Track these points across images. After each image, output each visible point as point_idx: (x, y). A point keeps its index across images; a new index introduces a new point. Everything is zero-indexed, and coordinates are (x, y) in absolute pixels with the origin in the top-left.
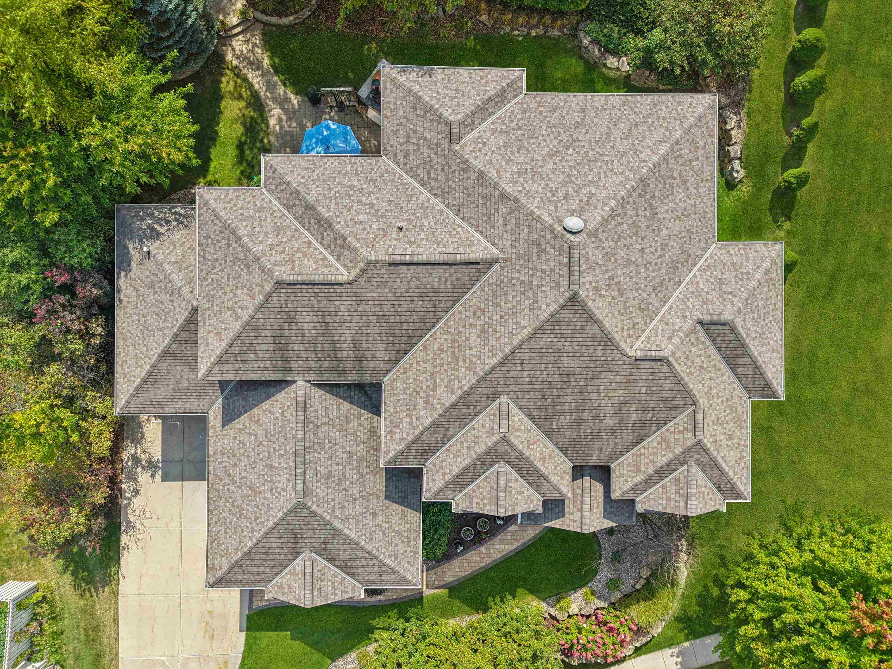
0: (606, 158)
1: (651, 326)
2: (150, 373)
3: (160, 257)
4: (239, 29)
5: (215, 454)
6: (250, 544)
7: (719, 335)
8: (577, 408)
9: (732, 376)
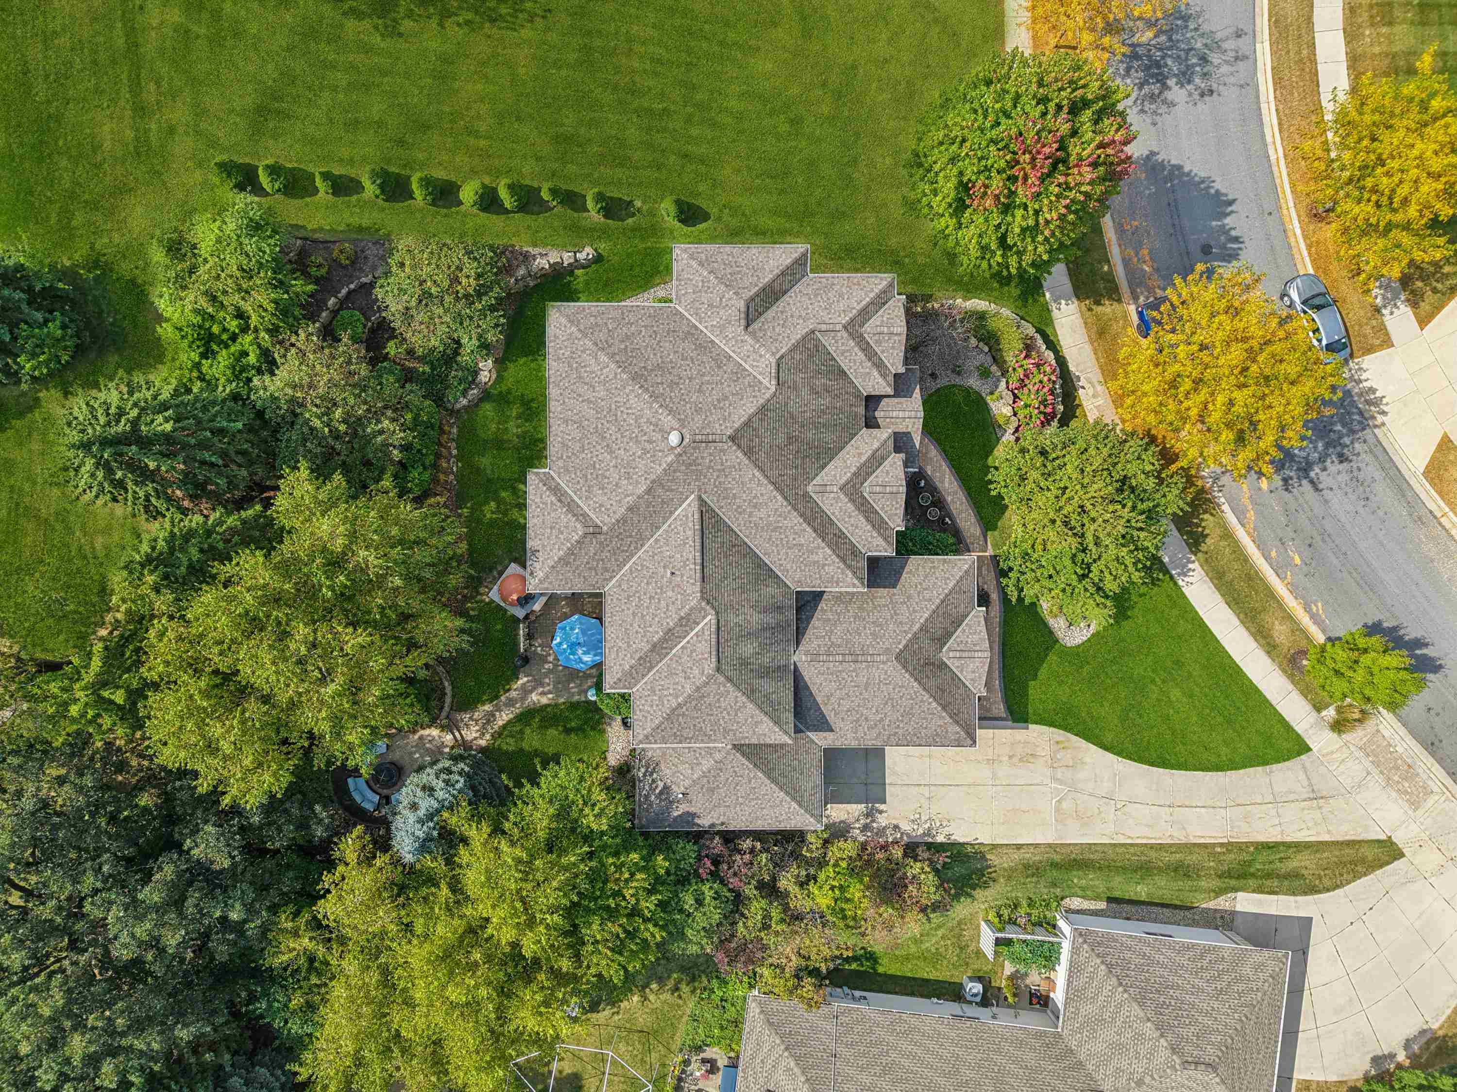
0: (613, 406)
1: (751, 370)
2: (787, 793)
3: (687, 783)
4: (457, 734)
5: (857, 739)
6: (934, 705)
7: (756, 310)
8: (816, 428)
9: (789, 294)
